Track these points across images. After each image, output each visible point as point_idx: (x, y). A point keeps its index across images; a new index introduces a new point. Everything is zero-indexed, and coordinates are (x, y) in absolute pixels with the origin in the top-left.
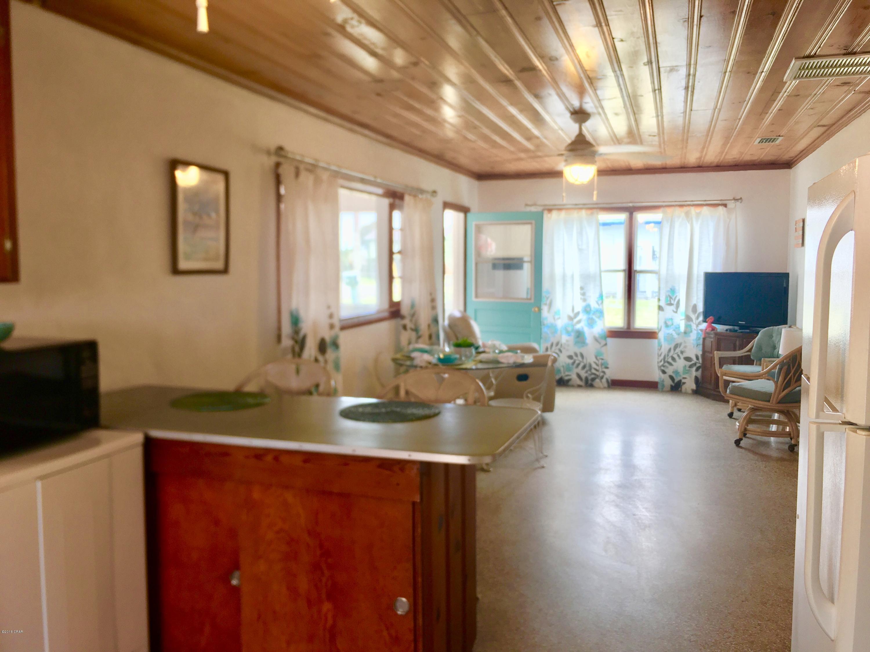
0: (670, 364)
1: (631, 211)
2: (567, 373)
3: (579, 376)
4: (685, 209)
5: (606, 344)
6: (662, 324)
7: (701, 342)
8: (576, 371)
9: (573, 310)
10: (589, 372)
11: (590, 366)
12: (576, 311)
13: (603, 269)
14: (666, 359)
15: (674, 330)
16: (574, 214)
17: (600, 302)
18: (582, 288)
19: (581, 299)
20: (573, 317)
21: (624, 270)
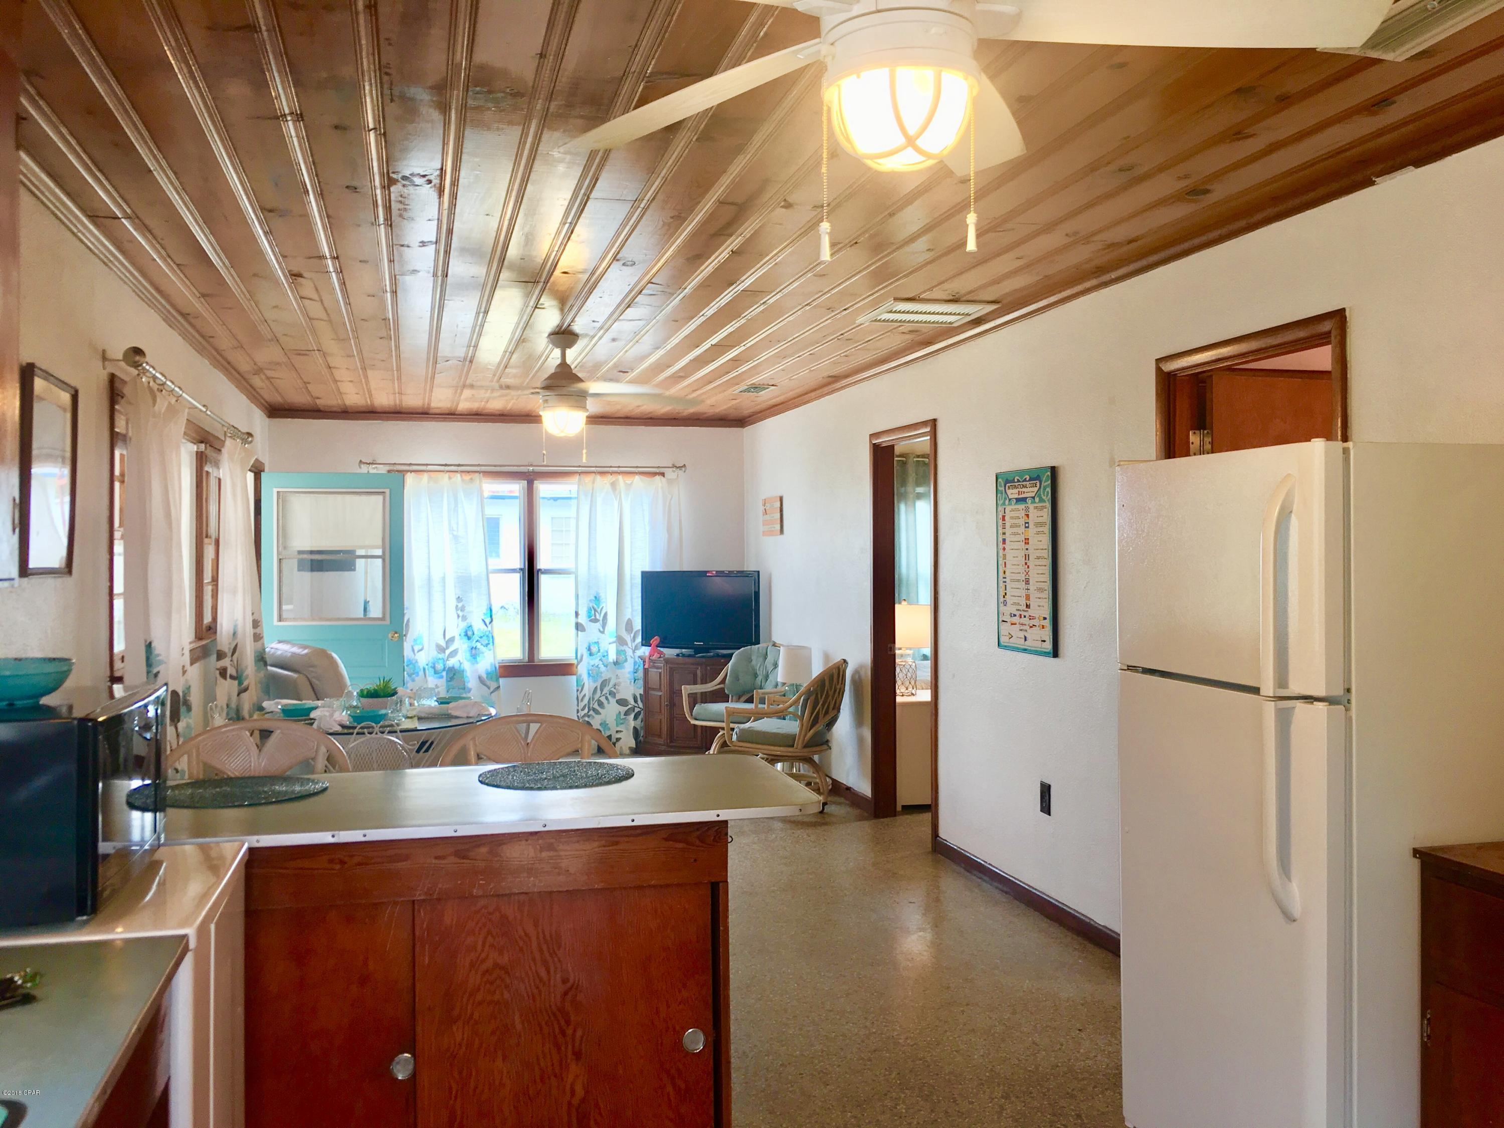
0: (597, 713)
1: (530, 478)
4: (610, 479)
5: (498, 689)
6: (583, 651)
7: (640, 674)
9: (444, 635)
12: (447, 637)
13: (490, 568)
14: (591, 706)
15: (601, 660)
17: (488, 621)
18: (459, 599)
19: (458, 616)
20: (445, 646)
21: (521, 569)
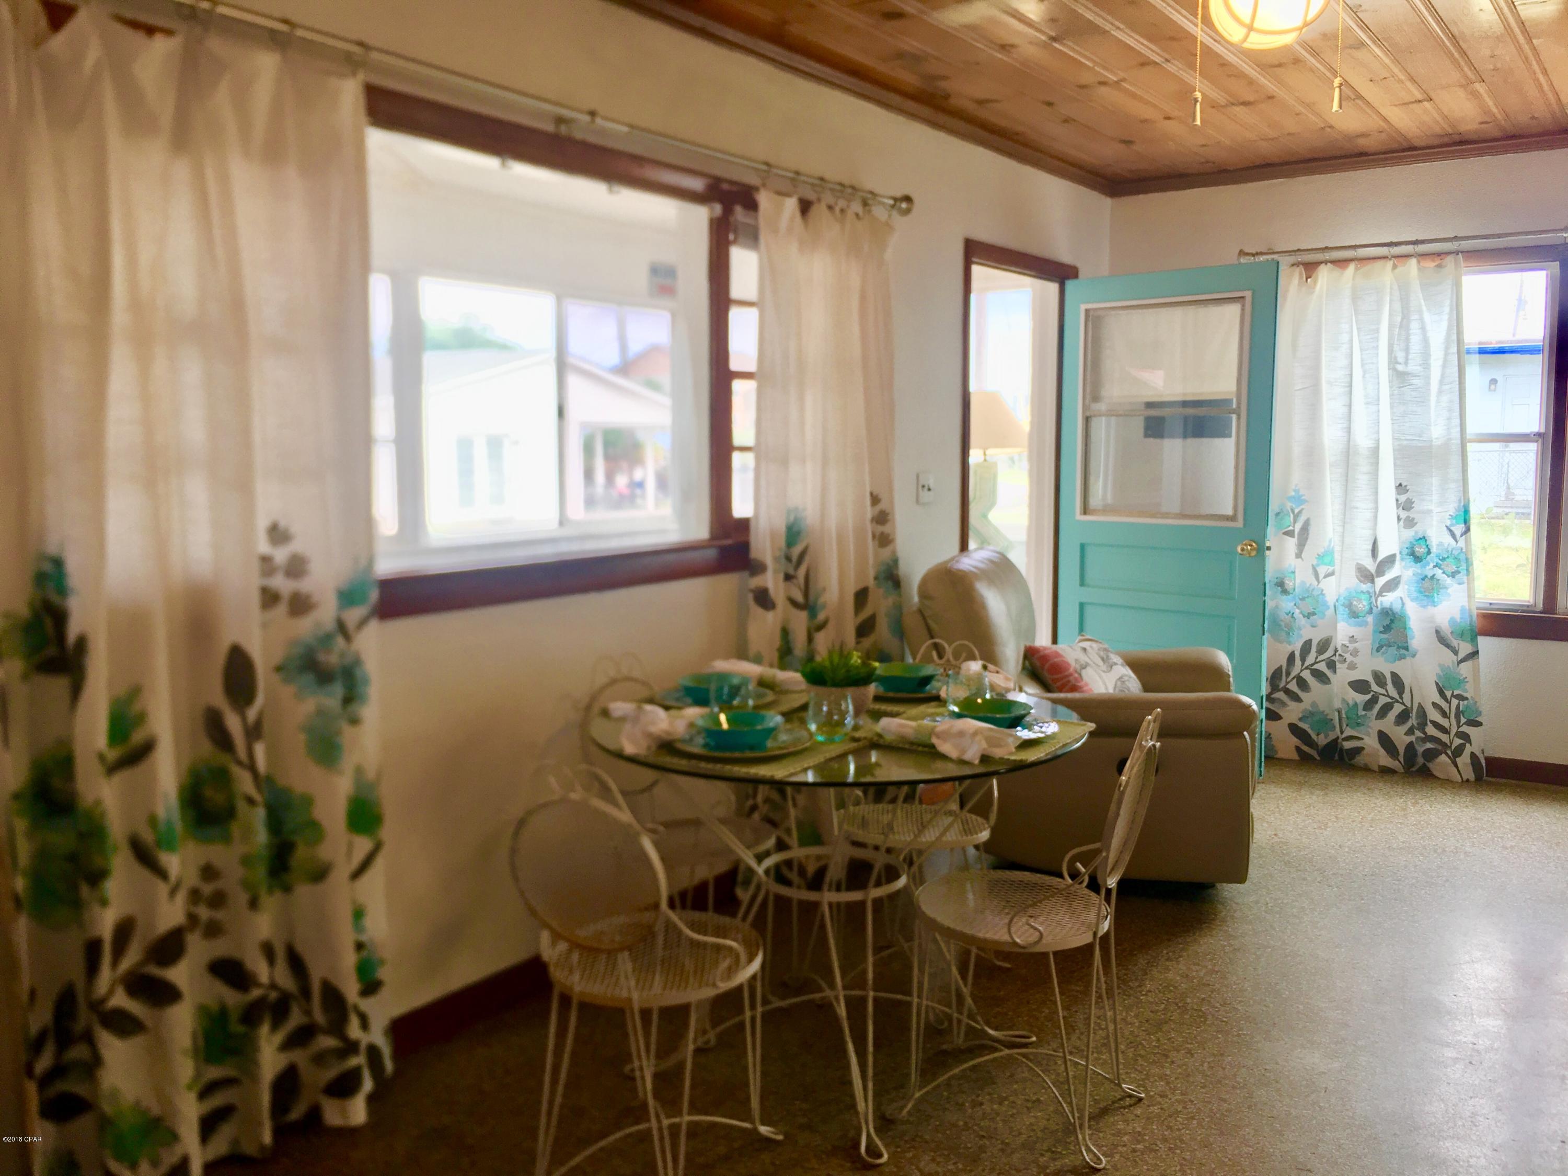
2: (1348, 732)
3: (1384, 739)
5: (1475, 654)
8: (1377, 725)
9: (1374, 552)
10: (1418, 733)
11: (1422, 713)
12: (1382, 555)
13: (1472, 429)
16: (1385, 274)
17: (1458, 529)
18: (1401, 488)
19: (1399, 519)
20: (1373, 571)
21: (1539, 434)
